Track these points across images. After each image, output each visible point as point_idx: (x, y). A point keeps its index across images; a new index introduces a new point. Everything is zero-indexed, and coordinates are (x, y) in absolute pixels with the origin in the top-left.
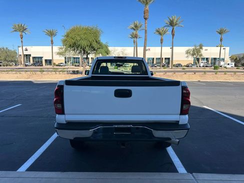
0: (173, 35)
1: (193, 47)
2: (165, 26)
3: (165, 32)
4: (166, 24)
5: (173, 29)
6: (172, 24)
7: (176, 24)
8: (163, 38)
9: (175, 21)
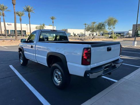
0: (29, 17)
1: (40, 25)
2: (23, 11)
3: (22, 15)
4: (24, 10)
5: (29, 13)
6: (28, 10)
7: (31, 11)
8: (21, 18)
9: (30, 9)
